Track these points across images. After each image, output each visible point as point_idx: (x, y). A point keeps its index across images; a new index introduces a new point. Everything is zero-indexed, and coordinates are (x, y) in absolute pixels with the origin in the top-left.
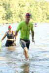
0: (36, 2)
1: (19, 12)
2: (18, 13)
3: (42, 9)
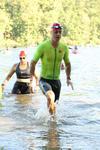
1: (40, 21)
2: (37, 24)
3: (90, 16)
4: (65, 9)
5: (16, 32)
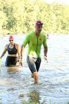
0: (48, 6)
3: (57, 15)
5: (10, 25)
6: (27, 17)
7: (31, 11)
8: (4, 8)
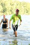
0: (21, 3)
3: (24, 7)
4: (17, 5)
6: (11, 8)
7: (13, 5)
8: (1, 4)
